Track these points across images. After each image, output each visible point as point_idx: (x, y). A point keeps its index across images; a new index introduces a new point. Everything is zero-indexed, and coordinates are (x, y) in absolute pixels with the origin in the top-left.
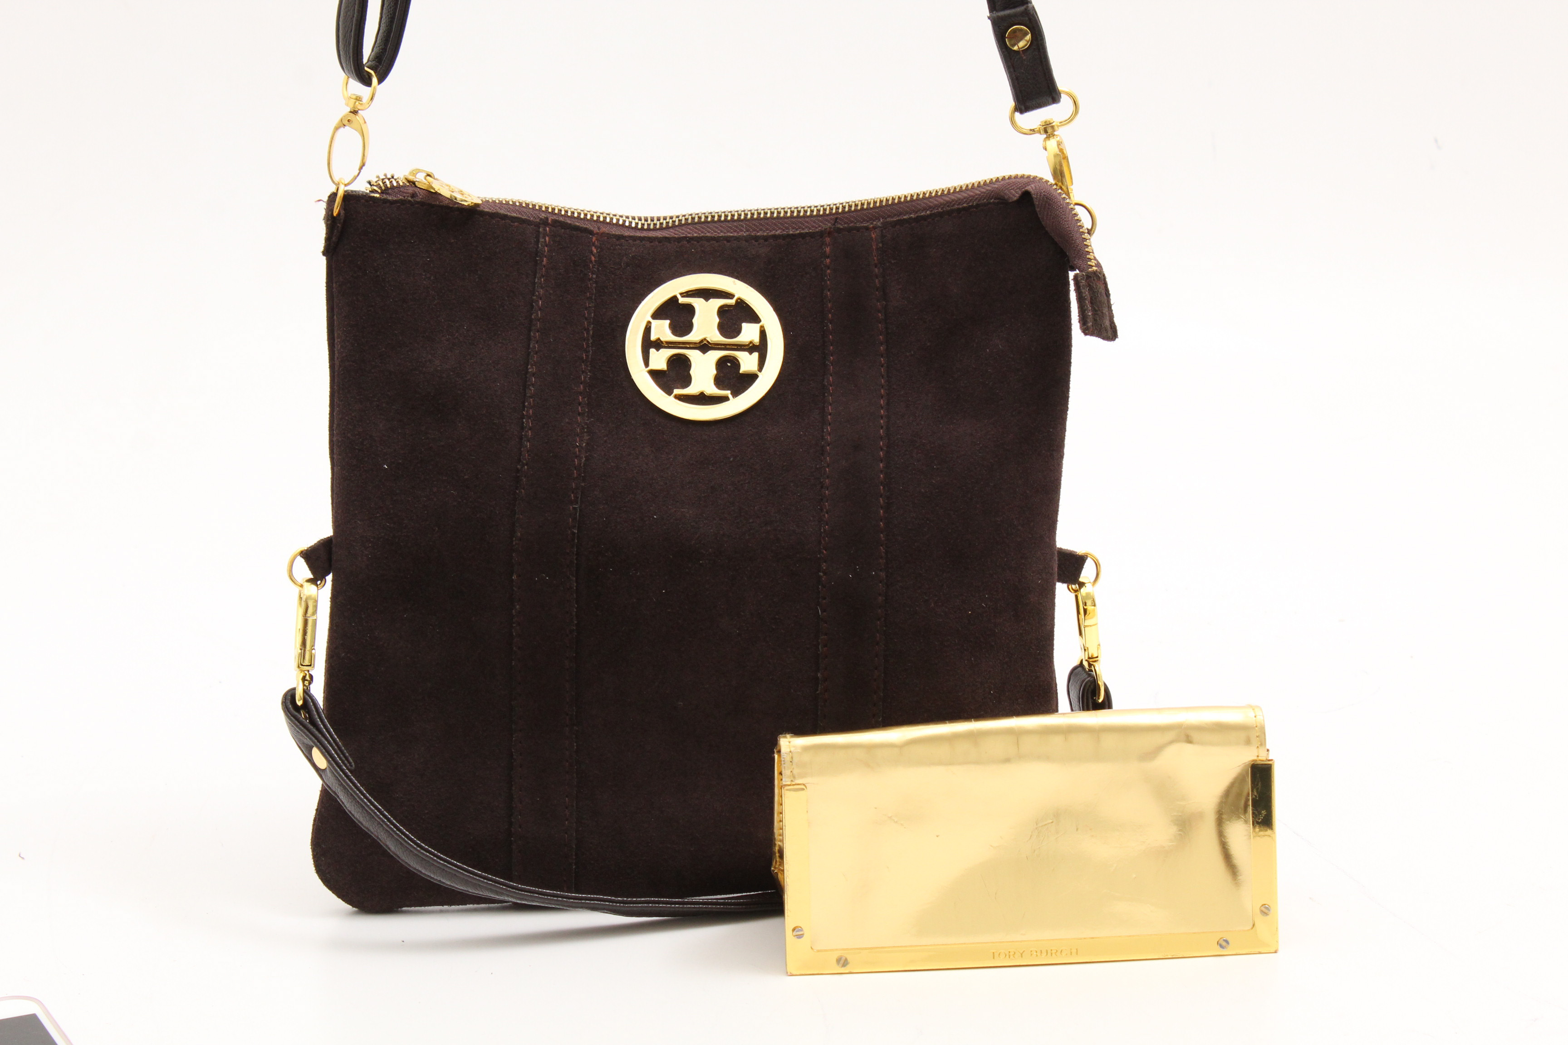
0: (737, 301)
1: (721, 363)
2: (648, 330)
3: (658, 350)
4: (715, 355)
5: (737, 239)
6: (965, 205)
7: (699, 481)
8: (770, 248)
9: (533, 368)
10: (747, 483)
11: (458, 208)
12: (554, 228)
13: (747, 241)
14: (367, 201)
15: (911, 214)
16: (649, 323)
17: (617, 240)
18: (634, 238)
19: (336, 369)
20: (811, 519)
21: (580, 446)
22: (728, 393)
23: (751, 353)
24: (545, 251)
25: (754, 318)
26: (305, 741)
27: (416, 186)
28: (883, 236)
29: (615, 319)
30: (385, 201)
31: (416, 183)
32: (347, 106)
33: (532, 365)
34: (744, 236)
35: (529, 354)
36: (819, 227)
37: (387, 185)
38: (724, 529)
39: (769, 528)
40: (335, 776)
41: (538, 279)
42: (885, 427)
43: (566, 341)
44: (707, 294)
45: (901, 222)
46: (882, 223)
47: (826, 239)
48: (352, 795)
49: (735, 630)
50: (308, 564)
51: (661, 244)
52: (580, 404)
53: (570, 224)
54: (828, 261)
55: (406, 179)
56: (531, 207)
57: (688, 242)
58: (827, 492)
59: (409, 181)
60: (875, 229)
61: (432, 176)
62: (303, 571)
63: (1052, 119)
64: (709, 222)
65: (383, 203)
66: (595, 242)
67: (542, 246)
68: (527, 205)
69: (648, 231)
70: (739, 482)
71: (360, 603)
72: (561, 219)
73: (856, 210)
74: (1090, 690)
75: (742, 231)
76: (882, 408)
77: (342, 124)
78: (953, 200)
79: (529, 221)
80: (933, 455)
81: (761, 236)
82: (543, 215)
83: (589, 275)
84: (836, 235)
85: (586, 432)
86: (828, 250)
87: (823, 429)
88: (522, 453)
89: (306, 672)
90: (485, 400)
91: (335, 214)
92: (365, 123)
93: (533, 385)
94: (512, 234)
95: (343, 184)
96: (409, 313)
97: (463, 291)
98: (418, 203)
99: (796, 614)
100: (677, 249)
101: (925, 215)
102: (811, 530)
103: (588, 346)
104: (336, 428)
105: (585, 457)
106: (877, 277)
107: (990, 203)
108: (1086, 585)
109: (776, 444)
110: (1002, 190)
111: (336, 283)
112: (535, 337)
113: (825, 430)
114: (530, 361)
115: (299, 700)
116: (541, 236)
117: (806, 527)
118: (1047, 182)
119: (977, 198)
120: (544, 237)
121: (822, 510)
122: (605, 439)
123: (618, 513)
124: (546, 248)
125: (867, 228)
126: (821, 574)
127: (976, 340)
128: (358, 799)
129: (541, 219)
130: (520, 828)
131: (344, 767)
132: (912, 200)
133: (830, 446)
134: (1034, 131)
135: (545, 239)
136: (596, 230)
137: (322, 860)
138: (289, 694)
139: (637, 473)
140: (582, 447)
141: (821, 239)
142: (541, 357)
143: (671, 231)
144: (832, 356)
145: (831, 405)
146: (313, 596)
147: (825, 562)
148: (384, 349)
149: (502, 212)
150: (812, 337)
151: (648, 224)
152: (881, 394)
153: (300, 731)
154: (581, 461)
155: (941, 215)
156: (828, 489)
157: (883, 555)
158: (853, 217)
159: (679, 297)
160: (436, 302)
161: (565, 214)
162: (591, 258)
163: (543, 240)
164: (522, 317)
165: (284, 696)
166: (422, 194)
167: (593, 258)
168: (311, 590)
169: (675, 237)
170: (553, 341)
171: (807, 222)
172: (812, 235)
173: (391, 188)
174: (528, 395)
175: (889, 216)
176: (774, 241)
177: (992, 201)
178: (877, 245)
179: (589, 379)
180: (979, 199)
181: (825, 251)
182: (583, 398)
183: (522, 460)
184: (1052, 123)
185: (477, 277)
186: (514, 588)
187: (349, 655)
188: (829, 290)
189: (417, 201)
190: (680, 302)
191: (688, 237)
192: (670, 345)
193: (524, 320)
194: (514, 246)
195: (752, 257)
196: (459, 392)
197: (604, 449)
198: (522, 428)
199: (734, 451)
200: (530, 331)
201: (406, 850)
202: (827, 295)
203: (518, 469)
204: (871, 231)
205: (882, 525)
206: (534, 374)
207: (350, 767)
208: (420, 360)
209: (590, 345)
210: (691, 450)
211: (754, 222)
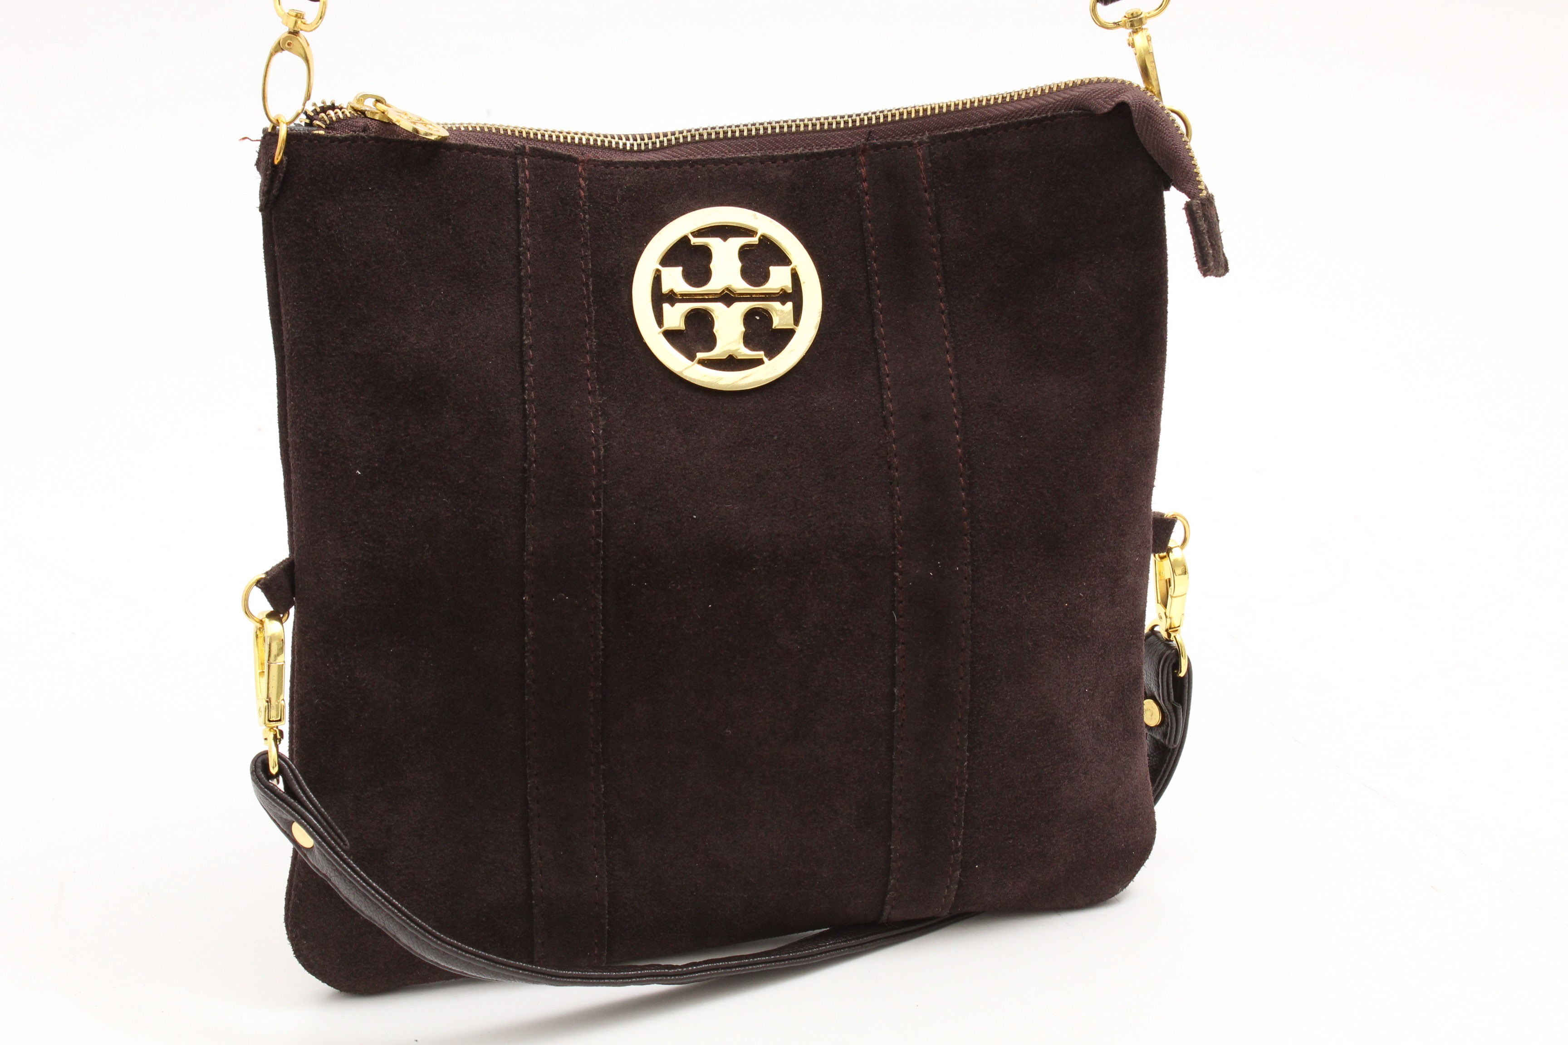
0: (760, 240)
1: (749, 317)
2: (657, 280)
3: (672, 305)
4: (741, 308)
5: (751, 160)
6: (1036, 116)
7: (741, 468)
8: (792, 171)
9: (529, 339)
10: (799, 467)
11: (419, 141)
12: (533, 158)
13: (762, 163)
14: (311, 141)
15: (964, 126)
16: (658, 271)
17: (606, 167)
18: (626, 164)
19: (287, 353)
20: (881, 507)
21: (596, 435)
22: (760, 354)
23: (783, 303)
24: (527, 189)
25: (783, 259)
26: (284, 816)
27: (366, 117)
28: (931, 154)
29: (616, 270)
30: (333, 139)
31: (366, 112)
32: (287, 26)
33: (527, 335)
34: (758, 157)
35: (521, 321)
36: (849, 142)
37: (332, 118)
38: (778, 527)
39: (832, 523)
40: (327, 859)
41: (523, 226)
42: (956, 390)
43: (564, 301)
44: (724, 231)
45: (953, 136)
46: (928, 138)
47: (860, 157)
48: (350, 882)
49: (796, 645)
50: (266, 595)
51: (659, 170)
52: (588, 380)
53: (551, 152)
54: (865, 185)
55: (353, 108)
56: (502, 132)
57: (692, 166)
58: (896, 474)
59: (355, 110)
60: (920, 145)
61: (382, 100)
62: (261, 604)
63: (1140, 10)
64: (712, 140)
65: (331, 142)
66: (581, 172)
67: (522, 182)
68: (498, 130)
69: (638, 154)
70: (788, 466)
71: (335, 639)
72: (540, 146)
73: (893, 122)
74: (1171, 664)
75: (754, 149)
76: (949, 365)
77: (279, 48)
78: (1020, 110)
79: (503, 151)
80: (1018, 421)
81: (779, 156)
82: (519, 144)
83: (581, 215)
84: (872, 152)
85: (601, 416)
86: (863, 171)
87: (882, 395)
88: (529, 448)
89: (275, 729)
90: (476, 384)
91: (276, 162)
92: (308, 45)
93: (531, 360)
94: (487, 169)
95: (284, 123)
96: (374, 280)
97: (435, 246)
98: (371, 138)
99: (868, 622)
100: (679, 176)
101: (984, 129)
102: (882, 521)
103: (589, 306)
104: (292, 426)
105: (604, 447)
106: (928, 204)
107: (1070, 114)
108: (1173, 550)
109: (827, 415)
110: (1086, 99)
111: (279, 246)
112: (528, 300)
113: (885, 397)
114: (525, 330)
115: (273, 768)
116: (520, 170)
117: (876, 519)
118: (1138, 87)
119: (1050, 108)
120: (524, 172)
121: (892, 496)
122: (622, 421)
123: (649, 515)
124: (527, 185)
125: (910, 144)
126: (897, 574)
127: (1059, 281)
128: (360, 888)
129: (517, 148)
130: (542, 887)
131: (339, 849)
132: (964, 109)
133: (893, 416)
134: (1119, 25)
135: (525, 174)
136: (581, 158)
137: (304, 944)
138: (260, 759)
139: (666, 462)
140: (598, 435)
141: (853, 158)
142: (536, 324)
143: (667, 152)
144: (880, 302)
145: (886, 363)
146: (277, 634)
147: (901, 559)
148: (345, 327)
149: (472, 142)
150: (854, 280)
151: (638, 145)
152: (946, 348)
153: (276, 805)
154: (600, 453)
155: (1005, 128)
156: (897, 470)
157: (969, 546)
158: (890, 130)
159: (691, 237)
160: (405, 263)
161: (542, 139)
162: (580, 193)
163: (523, 175)
164: (508, 274)
165: (252, 762)
166: (375, 127)
167: (582, 194)
168: (273, 626)
169: (675, 160)
170: (549, 303)
171: (834, 137)
172: (841, 153)
173: (337, 122)
174: (527, 373)
175: (936, 128)
176: (795, 161)
177: (1072, 112)
178: (925, 164)
179: (596, 348)
180: (1054, 108)
181: (861, 174)
182: (592, 372)
183: (529, 456)
184: (1141, 14)
185: (450, 227)
186: (526, 611)
187: (324, 701)
188: (870, 222)
189: (371, 137)
190: (692, 243)
191: (691, 160)
192: (686, 298)
193: (511, 278)
194: (489, 185)
195: (771, 182)
196: (444, 376)
197: (624, 435)
198: (525, 416)
199: (776, 427)
200: (520, 291)
201: (423, 944)
202: (868, 226)
203: (524, 468)
204: (916, 147)
205: (965, 511)
206: (531, 347)
207: (344, 847)
208: (392, 338)
209: (592, 304)
210: (726, 428)
211: (768, 139)
